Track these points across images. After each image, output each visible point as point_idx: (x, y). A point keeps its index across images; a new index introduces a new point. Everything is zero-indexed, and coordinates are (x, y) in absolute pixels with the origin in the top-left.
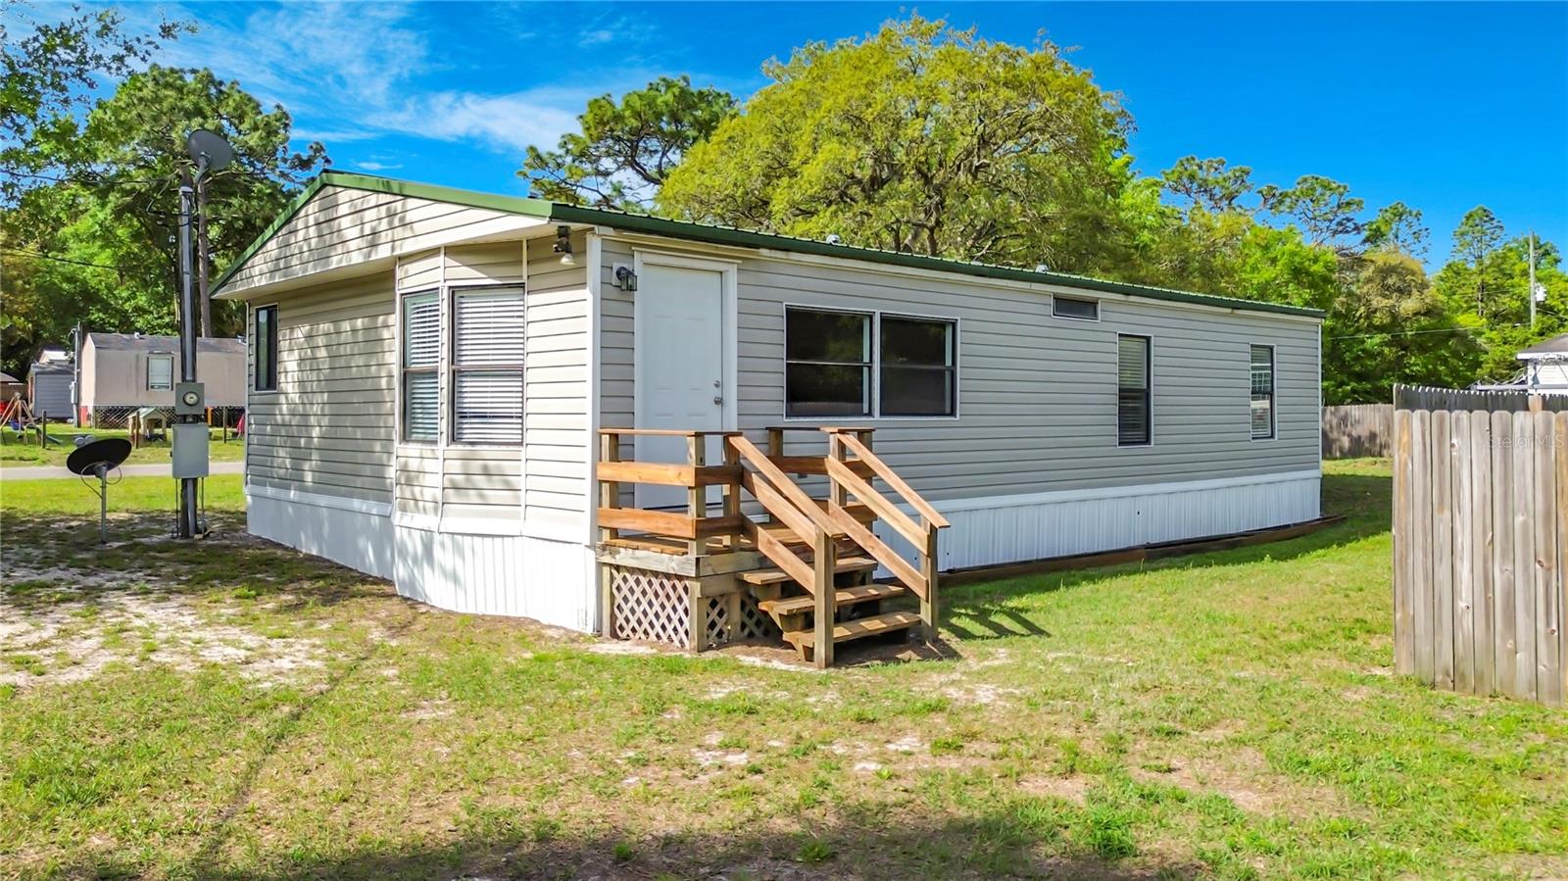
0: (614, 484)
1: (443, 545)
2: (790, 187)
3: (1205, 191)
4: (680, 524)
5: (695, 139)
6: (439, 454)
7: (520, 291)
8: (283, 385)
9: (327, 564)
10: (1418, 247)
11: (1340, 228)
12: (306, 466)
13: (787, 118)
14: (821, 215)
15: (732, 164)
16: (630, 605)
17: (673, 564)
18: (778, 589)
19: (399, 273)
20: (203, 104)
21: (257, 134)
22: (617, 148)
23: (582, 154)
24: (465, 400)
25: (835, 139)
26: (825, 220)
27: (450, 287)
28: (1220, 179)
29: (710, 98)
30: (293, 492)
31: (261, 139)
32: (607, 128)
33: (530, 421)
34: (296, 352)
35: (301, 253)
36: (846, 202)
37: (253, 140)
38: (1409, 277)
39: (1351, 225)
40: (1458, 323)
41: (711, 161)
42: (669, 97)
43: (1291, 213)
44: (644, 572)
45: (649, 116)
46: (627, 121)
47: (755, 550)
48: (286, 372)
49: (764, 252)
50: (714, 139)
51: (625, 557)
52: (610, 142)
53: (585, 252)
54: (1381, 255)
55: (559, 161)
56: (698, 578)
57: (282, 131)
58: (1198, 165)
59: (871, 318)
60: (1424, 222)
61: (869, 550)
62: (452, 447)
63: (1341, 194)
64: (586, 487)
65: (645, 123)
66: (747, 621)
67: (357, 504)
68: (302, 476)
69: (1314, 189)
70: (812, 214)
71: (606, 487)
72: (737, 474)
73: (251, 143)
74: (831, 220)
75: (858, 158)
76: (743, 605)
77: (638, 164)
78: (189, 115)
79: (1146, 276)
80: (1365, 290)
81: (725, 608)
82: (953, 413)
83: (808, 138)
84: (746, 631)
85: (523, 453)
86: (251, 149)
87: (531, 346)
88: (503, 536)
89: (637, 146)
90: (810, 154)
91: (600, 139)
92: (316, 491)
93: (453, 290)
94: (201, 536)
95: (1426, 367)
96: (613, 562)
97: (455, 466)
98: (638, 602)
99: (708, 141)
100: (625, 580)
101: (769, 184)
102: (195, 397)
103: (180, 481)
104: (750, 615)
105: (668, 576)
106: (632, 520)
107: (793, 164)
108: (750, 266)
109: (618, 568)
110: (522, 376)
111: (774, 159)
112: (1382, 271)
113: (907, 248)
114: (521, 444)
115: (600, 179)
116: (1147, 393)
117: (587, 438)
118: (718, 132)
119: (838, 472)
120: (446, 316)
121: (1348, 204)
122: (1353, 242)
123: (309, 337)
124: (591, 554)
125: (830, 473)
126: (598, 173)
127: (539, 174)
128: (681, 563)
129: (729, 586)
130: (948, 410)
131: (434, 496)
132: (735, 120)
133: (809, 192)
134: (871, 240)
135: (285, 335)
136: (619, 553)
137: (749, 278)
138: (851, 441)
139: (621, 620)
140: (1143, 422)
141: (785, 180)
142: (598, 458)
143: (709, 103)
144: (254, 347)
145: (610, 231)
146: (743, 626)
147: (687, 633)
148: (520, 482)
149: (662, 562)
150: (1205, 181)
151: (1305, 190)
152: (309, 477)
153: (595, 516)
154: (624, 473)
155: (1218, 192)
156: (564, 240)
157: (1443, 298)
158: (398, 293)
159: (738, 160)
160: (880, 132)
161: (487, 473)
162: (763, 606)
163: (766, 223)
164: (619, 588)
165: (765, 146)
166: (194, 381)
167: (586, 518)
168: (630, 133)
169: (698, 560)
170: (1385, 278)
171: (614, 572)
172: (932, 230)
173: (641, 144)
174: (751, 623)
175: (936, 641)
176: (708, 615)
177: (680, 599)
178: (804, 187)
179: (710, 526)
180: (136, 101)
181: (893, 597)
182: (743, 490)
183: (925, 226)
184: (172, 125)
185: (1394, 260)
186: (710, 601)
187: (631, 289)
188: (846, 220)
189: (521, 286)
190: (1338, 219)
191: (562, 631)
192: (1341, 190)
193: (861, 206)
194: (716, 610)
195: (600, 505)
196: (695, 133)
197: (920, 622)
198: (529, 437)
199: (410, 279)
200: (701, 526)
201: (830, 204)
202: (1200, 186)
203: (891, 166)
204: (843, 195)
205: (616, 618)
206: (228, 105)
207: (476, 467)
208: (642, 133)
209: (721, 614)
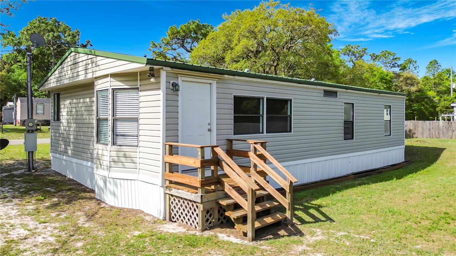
0: (171, 164)
1: (110, 182)
2: (231, 53)
3: (354, 55)
4: (195, 182)
5: (202, 39)
6: (109, 149)
7: (137, 90)
8: (62, 120)
9: (75, 182)
10: (416, 71)
11: (393, 66)
12: (69, 148)
13: (230, 32)
14: (241, 62)
15: (213, 46)
16: (176, 209)
17: (192, 197)
18: (233, 206)
19: (96, 83)
20: (54, 28)
21: (70, 37)
22: (178, 42)
23: (168, 43)
24: (118, 130)
25: (245, 38)
26: (242, 64)
27: (112, 89)
28: (358, 51)
29: (206, 26)
30: (65, 157)
31: (71, 39)
32: (175, 35)
33: (141, 138)
34: (66, 109)
35: (65, 75)
36: (248, 58)
37: (69, 39)
38: (414, 81)
39: (396, 65)
40: (428, 94)
41: (206, 45)
42: (194, 26)
43: (379, 61)
44: (182, 198)
45: (188, 32)
46: (181, 33)
47: (223, 190)
48: (63, 116)
49: (226, 76)
50: (207, 38)
51: (174, 192)
52: (176, 40)
53: (160, 77)
54: (405, 74)
55: (160, 45)
56: (202, 203)
57: (77, 36)
58: (351, 47)
59: (263, 99)
60: (418, 64)
61: (266, 189)
62: (113, 147)
63: (394, 56)
64: (160, 164)
65: (186, 34)
66: (220, 217)
67: (85, 163)
68: (67, 151)
69: (386, 54)
70: (238, 62)
71: (167, 165)
72: (217, 162)
73: (68, 40)
74: (244, 63)
75: (252, 44)
76: (219, 211)
77: (184, 47)
78: (49, 32)
79: (342, 82)
80: (401, 84)
81: (212, 213)
82: (290, 131)
83: (237, 38)
84: (220, 221)
85: (138, 149)
86: (68, 41)
87: (141, 110)
88: (131, 180)
89: (184, 41)
90: (238, 43)
91: (173, 39)
92: (72, 157)
93: (113, 90)
94: (34, 171)
95: (419, 107)
96: (170, 193)
97: (114, 154)
98: (179, 209)
99: (205, 39)
100: (175, 200)
101: (224, 52)
102: (32, 124)
103: (27, 152)
104: (222, 215)
105: (191, 201)
106: (177, 177)
107: (232, 46)
108: (221, 81)
109: (172, 195)
110: (138, 121)
111: (226, 45)
112: (406, 79)
113: (267, 73)
114: (137, 146)
115: (173, 51)
116: (353, 122)
117: (161, 146)
118: (209, 36)
119: (254, 158)
120: (111, 99)
121: (396, 59)
122: (397, 70)
123: (70, 104)
124: (162, 189)
125: (251, 158)
126: (172, 49)
127: (154, 49)
128: (196, 197)
129: (214, 205)
130: (289, 130)
131: (107, 164)
132: (214, 33)
133: (237, 55)
134: (256, 70)
135: (62, 103)
136: (172, 190)
137: (220, 85)
138: (258, 147)
139: (173, 215)
140: (351, 132)
141: (230, 51)
142: (164, 154)
143: (206, 28)
144: (53, 106)
145: (169, 69)
146: (219, 219)
147: (197, 223)
148: (137, 160)
149: (188, 195)
150: (354, 52)
151: (383, 55)
152: (70, 152)
153: (163, 175)
154: (175, 160)
155: (357, 55)
156: (152, 72)
157: (423, 87)
158: (95, 90)
159: (215, 45)
160: (259, 36)
161: (125, 157)
162: (227, 214)
163: (224, 64)
164: (172, 203)
165: (223, 41)
166: (32, 118)
167: (160, 175)
168: (182, 37)
169: (202, 196)
170: (406, 81)
171: (171, 196)
172: (275, 67)
173: (185, 40)
174: (222, 218)
175: (293, 225)
176: (206, 216)
177: (195, 210)
178: (235, 53)
179: (206, 182)
180: (33, 27)
181: (276, 207)
182: (219, 167)
183: (273, 66)
184: (44, 34)
185: (409, 76)
186: (206, 211)
187: (177, 90)
188: (248, 63)
189: (138, 88)
190: (393, 63)
191: (152, 217)
192: (394, 54)
193: (253, 59)
194: (209, 214)
195: (165, 171)
196: (202, 37)
197: (286, 217)
198: (141, 144)
199: (100, 85)
200: (202, 183)
201: (243, 59)
202: (352, 53)
203: (262, 47)
204: (247, 56)
205: (171, 214)
206: (61, 28)
207: (121, 154)
208: (186, 37)
209: (210, 216)
